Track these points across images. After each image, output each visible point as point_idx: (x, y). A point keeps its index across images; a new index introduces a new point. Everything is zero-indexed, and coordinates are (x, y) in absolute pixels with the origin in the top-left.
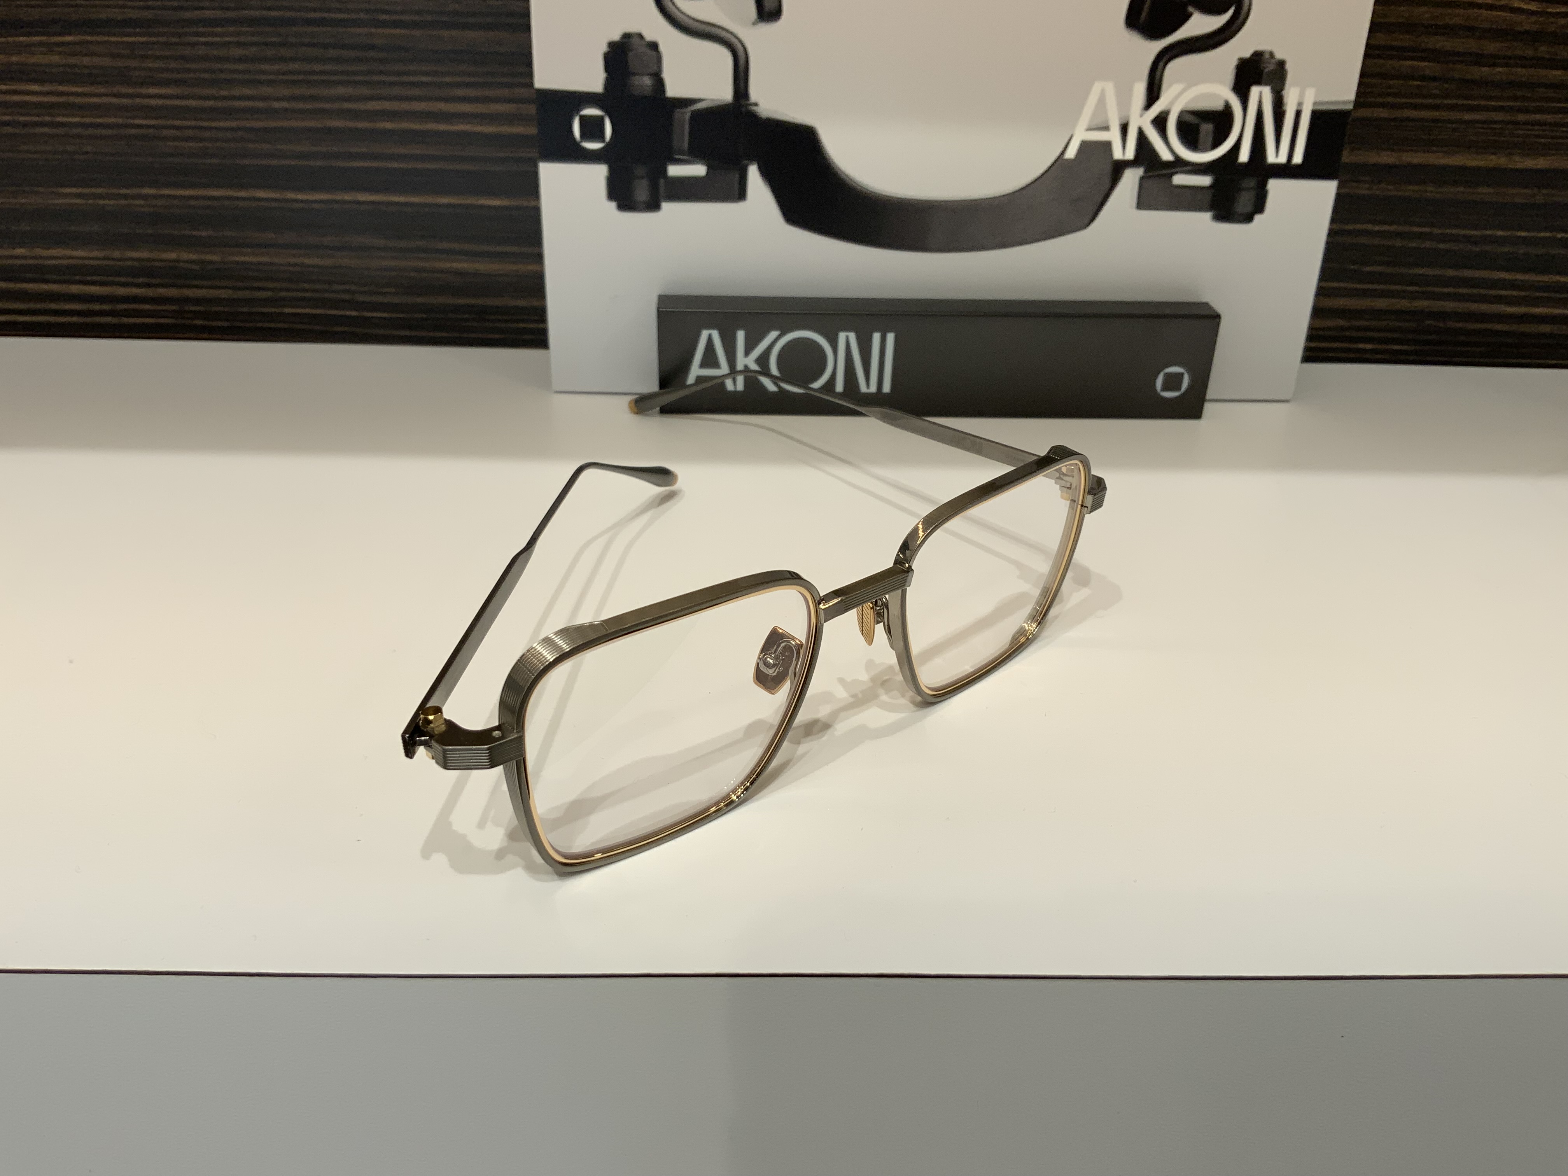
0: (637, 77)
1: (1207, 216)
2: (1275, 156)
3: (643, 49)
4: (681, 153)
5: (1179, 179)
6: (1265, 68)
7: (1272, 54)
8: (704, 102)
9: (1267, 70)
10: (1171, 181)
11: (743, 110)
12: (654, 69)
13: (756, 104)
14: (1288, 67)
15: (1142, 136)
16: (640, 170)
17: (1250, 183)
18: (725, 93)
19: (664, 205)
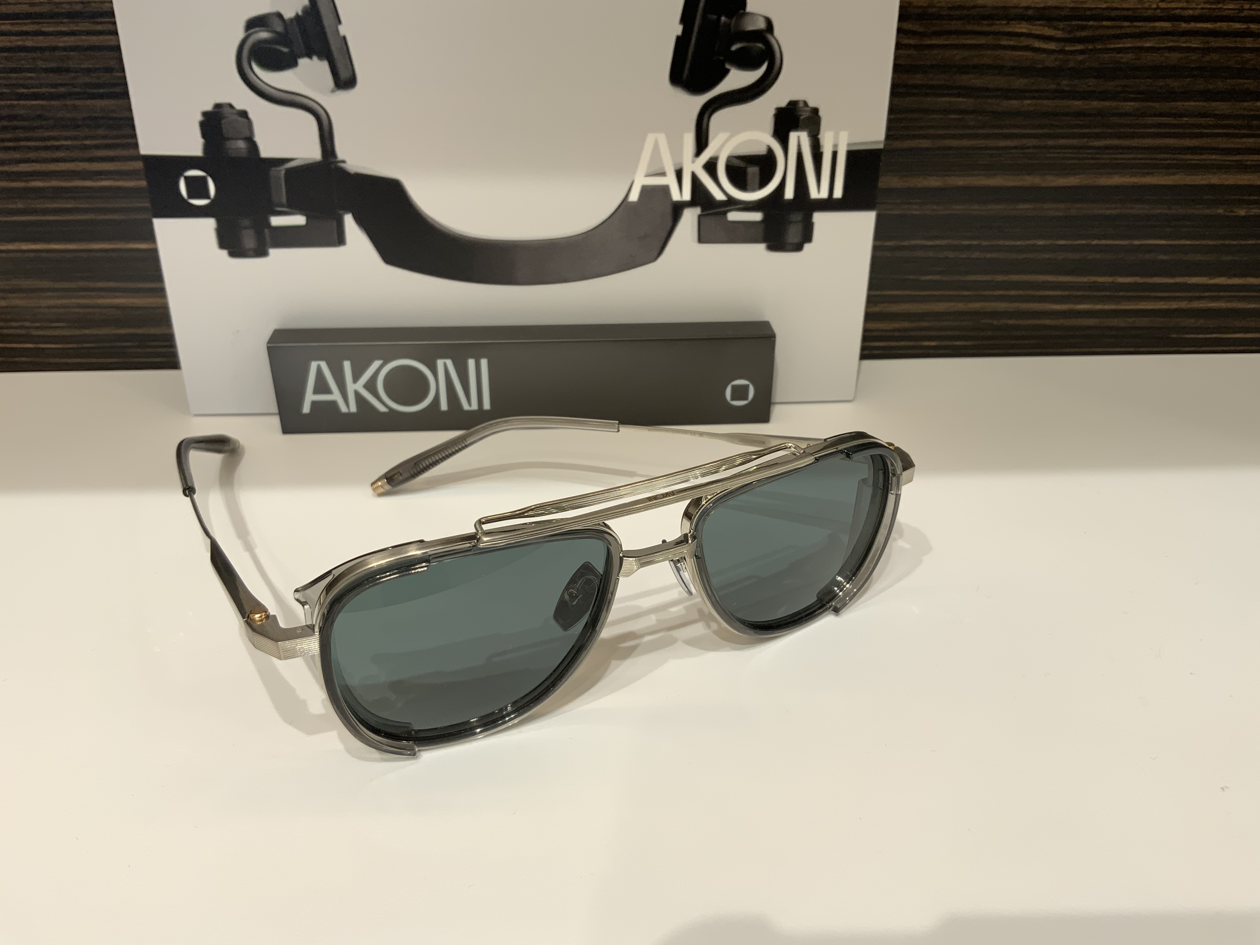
0: (233, 142)
1: (762, 247)
2: (817, 192)
3: (235, 117)
4: (282, 206)
5: (734, 216)
6: (800, 115)
7: (805, 103)
8: (295, 161)
9: (802, 118)
10: (726, 217)
11: (333, 166)
12: (247, 134)
13: (344, 162)
14: (821, 113)
15: (695, 180)
16: (246, 222)
17: (797, 217)
18: (313, 153)
19: (271, 251)
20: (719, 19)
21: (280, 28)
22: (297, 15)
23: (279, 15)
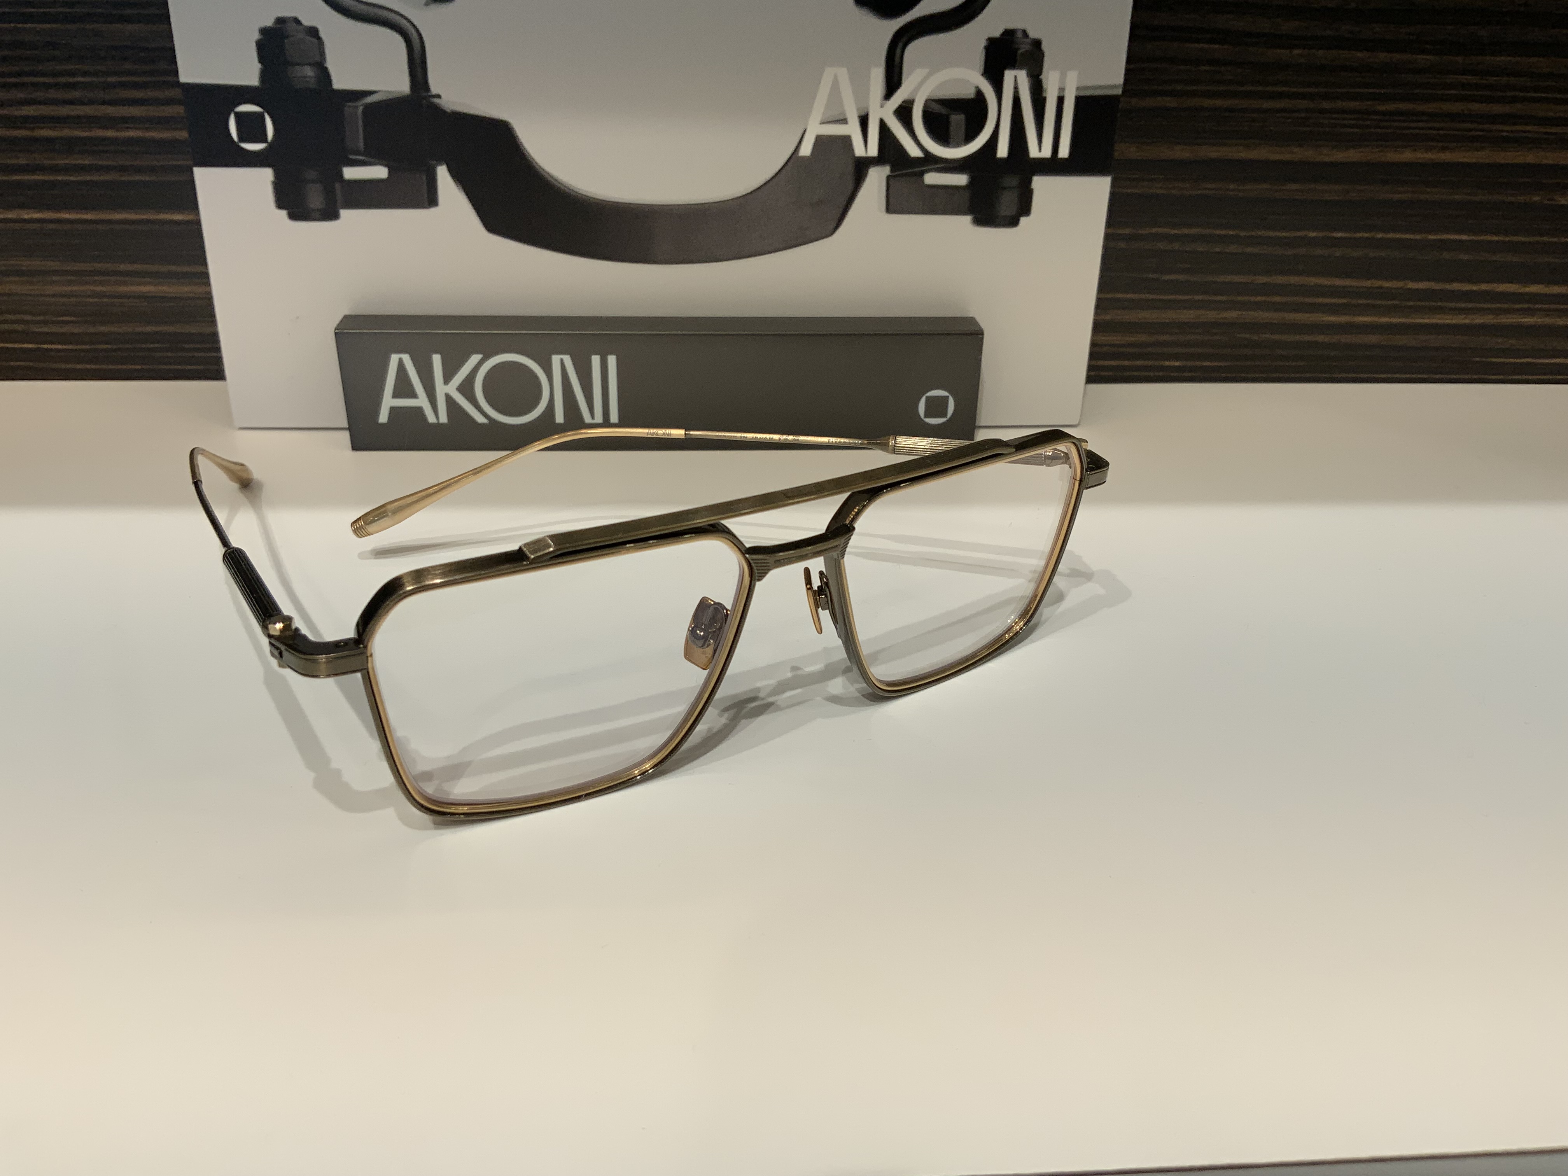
1: (966, 220)
2: (1038, 149)
3: (301, 35)
4: (358, 153)
5: (932, 178)
6: (1018, 49)
7: (1025, 33)
8: (377, 94)
9: (1020, 52)
10: (922, 180)
11: (424, 102)
12: (318, 59)
13: (439, 96)
14: (1044, 47)
16: (311, 174)
17: (1012, 181)
18: (400, 84)
19: (344, 213)
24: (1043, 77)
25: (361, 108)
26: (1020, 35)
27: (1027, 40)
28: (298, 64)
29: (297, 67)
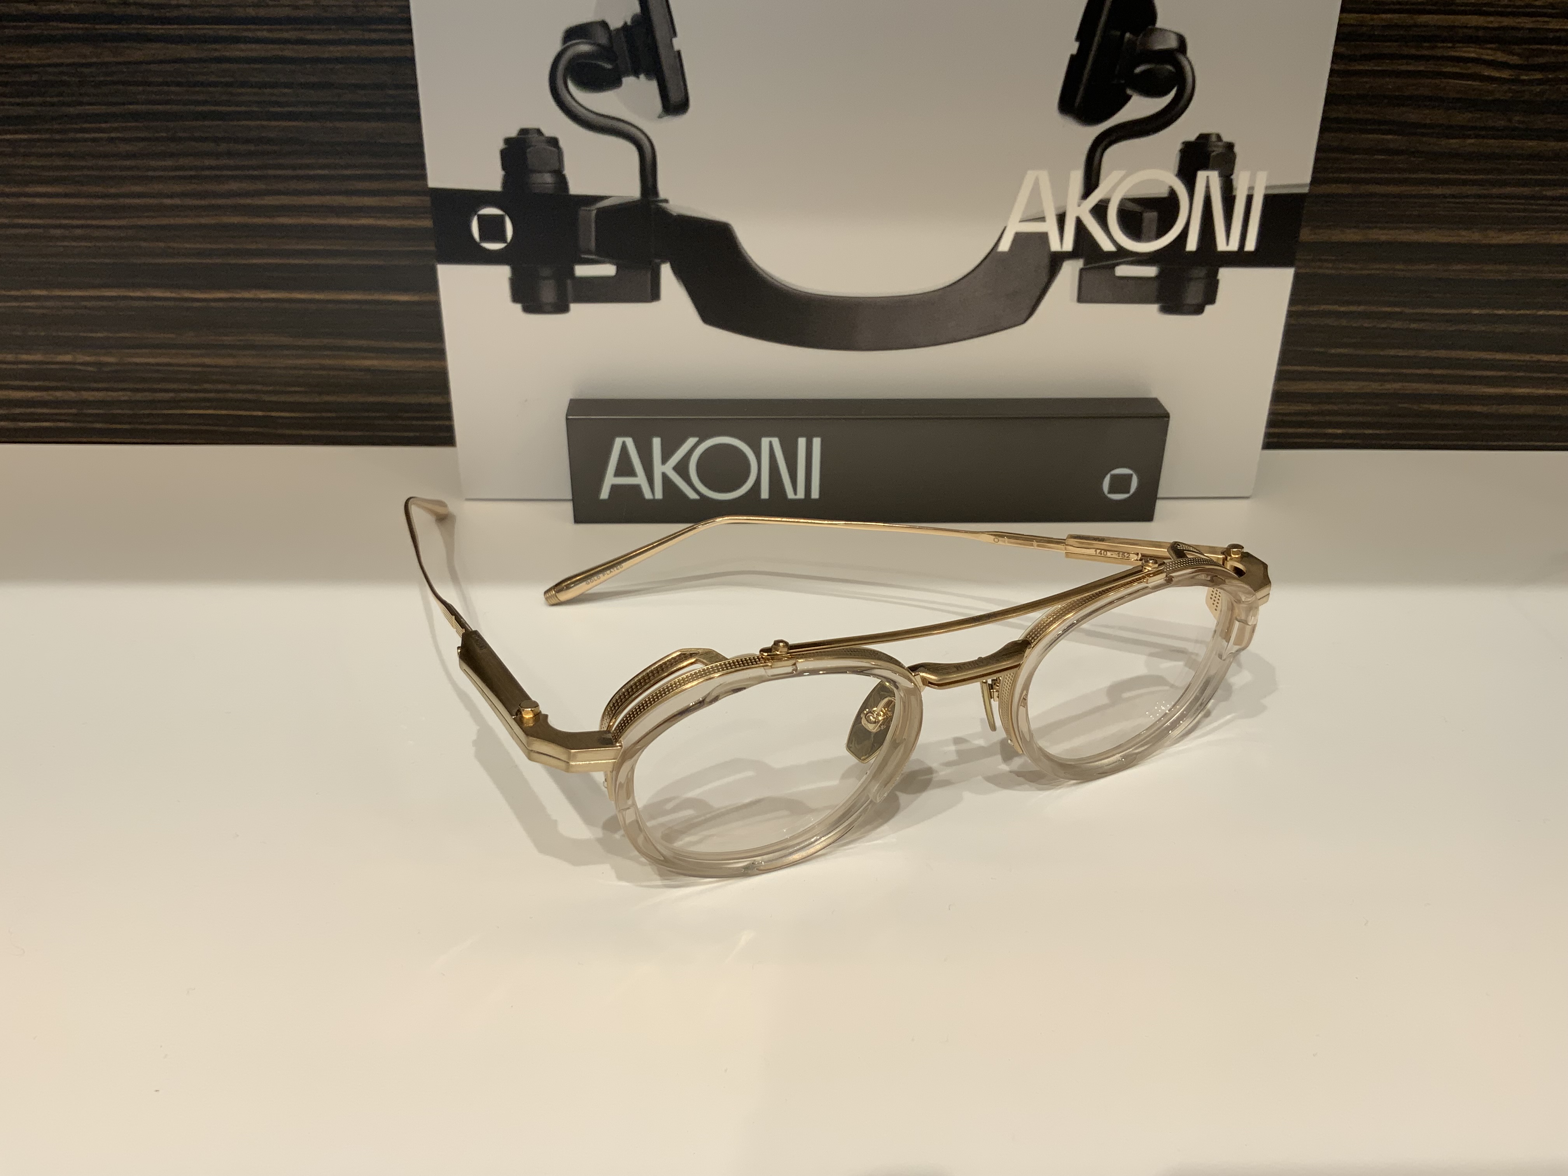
1: (1154, 308)
2: (1225, 243)
3: (542, 145)
4: (589, 252)
5: (1123, 270)
6: (1211, 151)
7: (1219, 137)
8: (610, 199)
9: (1214, 153)
10: (1113, 273)
11: (653, 206)
12: (556, 165)
13: (666, 201)
14: (1236, 150)
15: (1080, 226)
16: (546, 271)
17: (1200, 272)
18: (631, 190)
19: (573, 306)
20: (1122, 36)
21: (603, 40)
22: (626, 23)
23: (604, 24)
24: (1233, 177)
25: (594, 212)
26: (1214, 139)
27: (1220, 143)
28: (540, 172)
29: (538, 174)
